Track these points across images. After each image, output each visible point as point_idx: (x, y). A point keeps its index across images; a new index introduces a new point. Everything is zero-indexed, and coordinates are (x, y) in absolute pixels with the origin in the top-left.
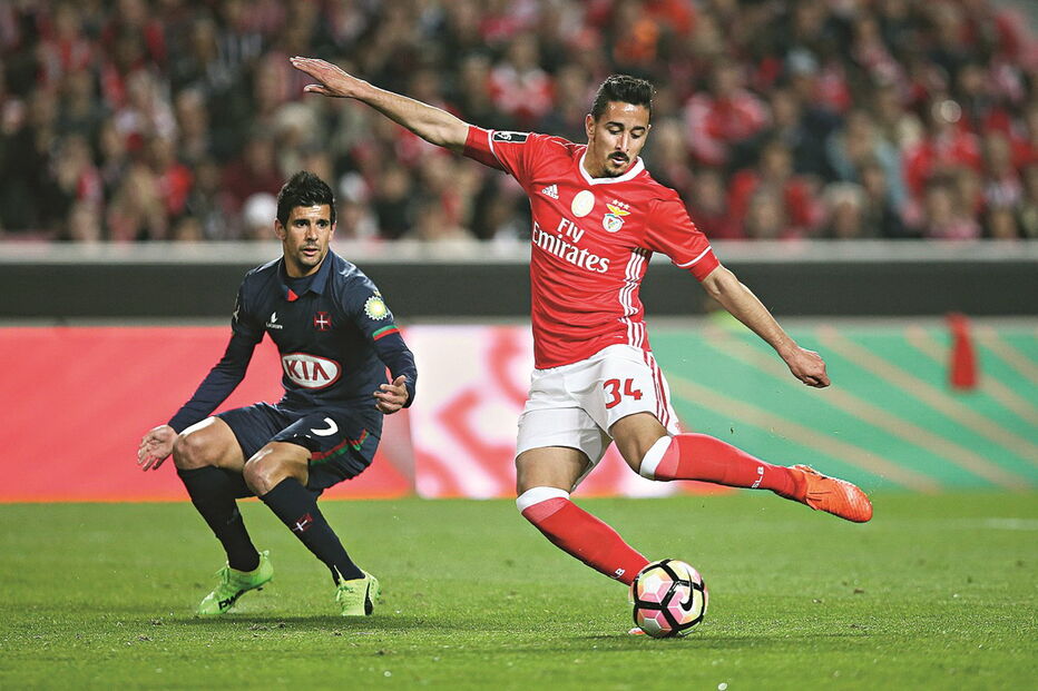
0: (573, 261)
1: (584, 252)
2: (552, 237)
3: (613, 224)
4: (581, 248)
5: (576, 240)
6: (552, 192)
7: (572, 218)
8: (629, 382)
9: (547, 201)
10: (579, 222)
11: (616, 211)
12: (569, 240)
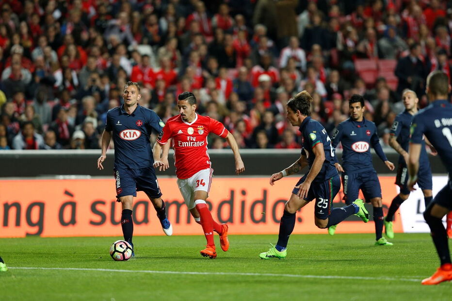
0: (196, 146)
1: (198, 143)
2: (187, 143)
3: (201, 132)
4: (197, 142)
5: (194, 140)
6: (180, 132)
7: (190, 136)
8: (202, 180)
9: (181, 134)
10: (193, 136)
11: (200, 129)
12: (193, 141)
